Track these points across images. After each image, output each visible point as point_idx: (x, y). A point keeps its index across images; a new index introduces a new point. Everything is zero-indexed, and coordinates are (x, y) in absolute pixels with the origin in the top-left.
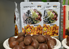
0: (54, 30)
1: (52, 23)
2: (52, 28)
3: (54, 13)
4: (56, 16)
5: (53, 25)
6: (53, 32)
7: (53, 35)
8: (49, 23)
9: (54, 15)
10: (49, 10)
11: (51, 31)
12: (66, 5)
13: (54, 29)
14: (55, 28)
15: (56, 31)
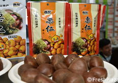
0: (17, 47)
1: (12, 33)
2: (12, 43)
3: (15, 16)
4: (18, 21)
5: (15, 37)
6: (16, 49)
7: (17, 54)
8: (5, 34)
9: (14, 19)
10: (6, 10)
11: (12, 48)
12: (30, 2)
13: (17, 44)
14: (19, 42)
15: (22, 48)
